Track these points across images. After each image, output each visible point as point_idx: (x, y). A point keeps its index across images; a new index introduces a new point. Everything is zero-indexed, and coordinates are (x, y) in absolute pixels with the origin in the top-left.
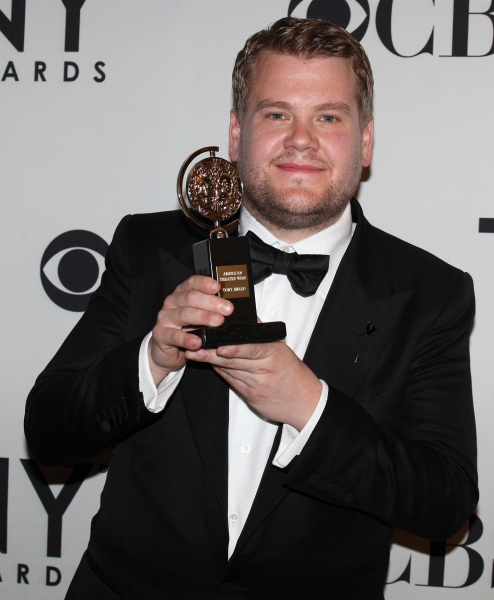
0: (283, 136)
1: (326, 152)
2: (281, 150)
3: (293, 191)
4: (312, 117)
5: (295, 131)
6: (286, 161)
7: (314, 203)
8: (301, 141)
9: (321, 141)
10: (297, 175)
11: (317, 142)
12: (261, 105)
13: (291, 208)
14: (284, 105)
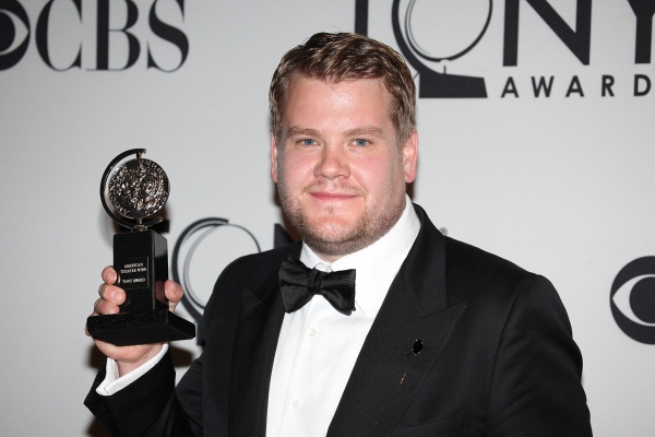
0: (313, 164)
1: (358, 178)
2: (312, 178)
3: (325, 220)
4: (343, 143)
5: (324, 158)
6: (317, 189)
7: (347, 231)
8: (330, 170)
9: (352, 166)
10: (329, 203)
11: (347, 168)
12: (291, 132)
13: (324, 237)
14: (312, 132)
